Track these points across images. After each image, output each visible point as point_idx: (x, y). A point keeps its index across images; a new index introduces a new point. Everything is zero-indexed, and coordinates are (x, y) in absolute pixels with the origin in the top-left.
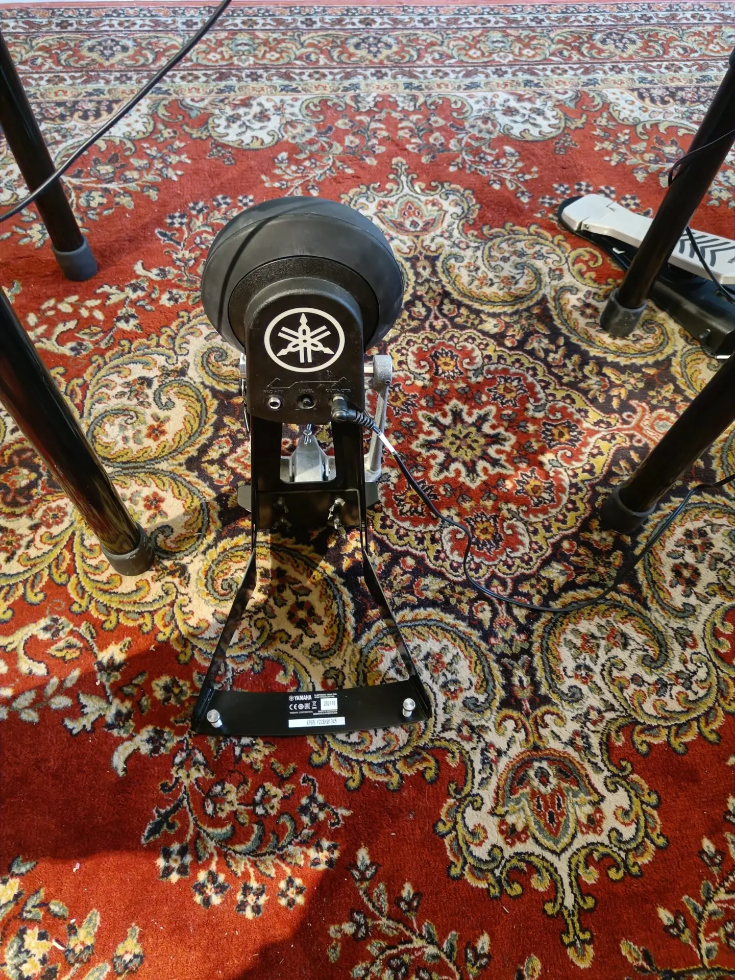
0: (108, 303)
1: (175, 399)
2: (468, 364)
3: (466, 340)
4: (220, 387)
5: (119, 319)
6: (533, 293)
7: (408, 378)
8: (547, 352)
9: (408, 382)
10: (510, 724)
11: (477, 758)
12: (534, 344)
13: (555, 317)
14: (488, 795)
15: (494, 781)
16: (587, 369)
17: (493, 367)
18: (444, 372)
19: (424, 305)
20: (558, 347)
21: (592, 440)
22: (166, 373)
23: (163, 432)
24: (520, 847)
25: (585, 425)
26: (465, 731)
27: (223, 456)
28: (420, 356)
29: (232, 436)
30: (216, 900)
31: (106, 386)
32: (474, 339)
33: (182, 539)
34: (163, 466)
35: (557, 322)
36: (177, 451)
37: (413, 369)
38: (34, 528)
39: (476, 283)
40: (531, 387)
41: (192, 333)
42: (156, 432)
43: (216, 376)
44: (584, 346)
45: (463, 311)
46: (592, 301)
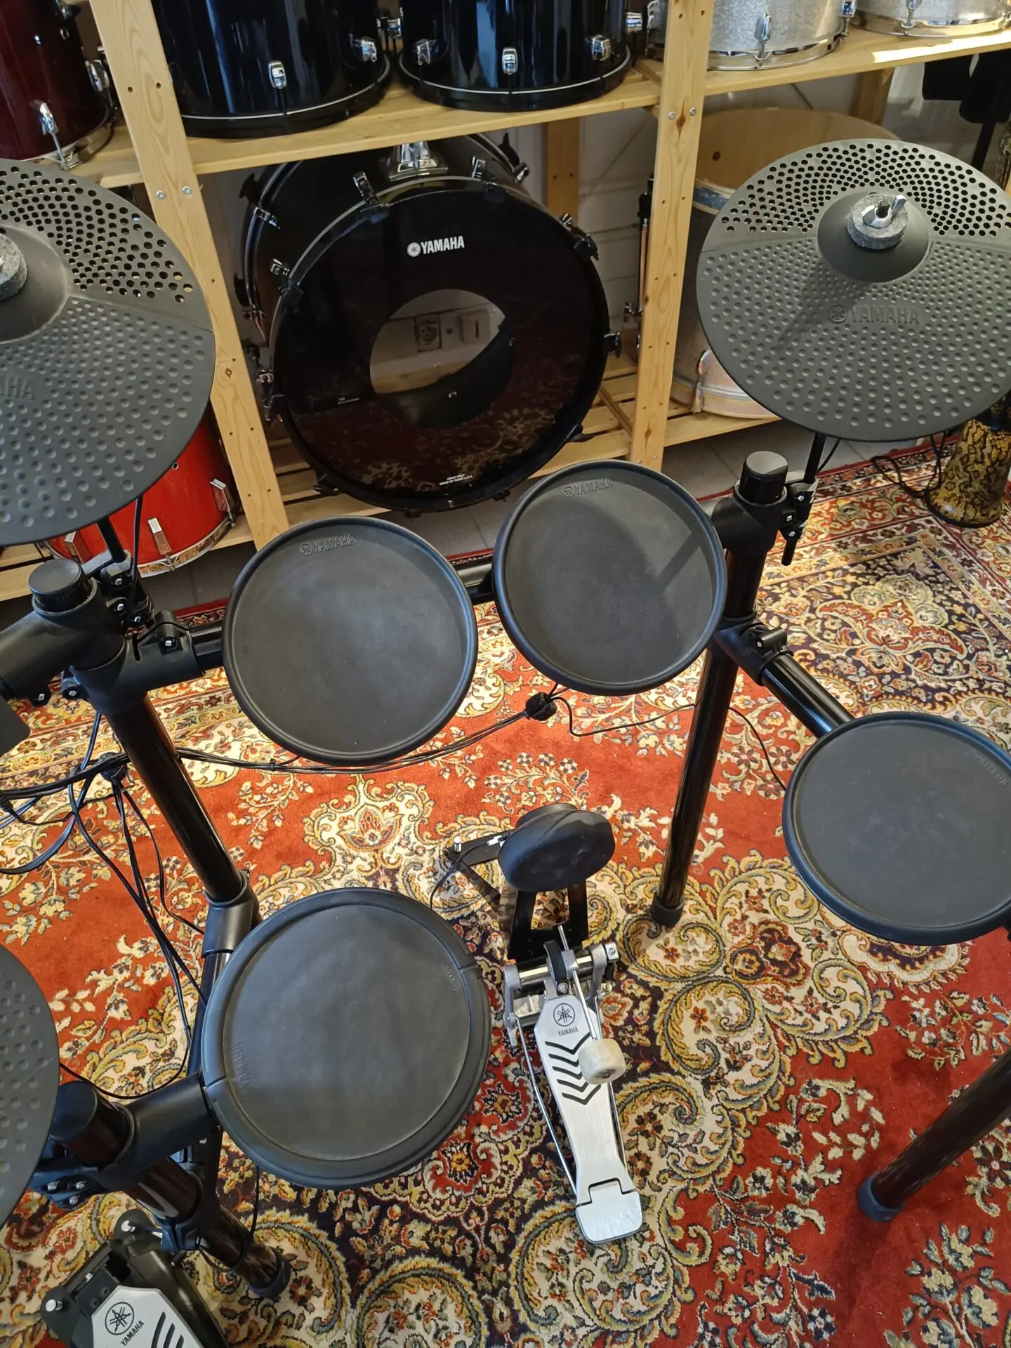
0: (819, 1158)
1: (700, 1054)
2: (437, 1167)
3: (442, 1203)
4: (666, 1076)
5: (797, 1137)
6: (367, 1309)
7: (496, 1132)
8: (355, 1209)
9: (495, 1127)
10: (392, 860)
11: (413, 839)
12: (368, 1215)
13: (343, 1269)
14: (405, 822)
15: (402, 829)
16: (312, 1196)
17: (413, 1170)
18: (461, 1149)
19: (493, 1247)
20: (343, 1218)
22: (720, 1079)
23: (693, 1017)
24: (387, 803)
26: (420, 851)
27: (636, 1006)
28: (487, 1166)
29: (637, 1027)
30: (542, 756)
31: (764, 1053)
32: (434, 1206)
33: (638, 931)
34: (679, 986)
35: (341, 1259)
36: (674, 1001)
37: (493, 1146)
38: (745, 917)
39: (436, 1307)
41: (720, 1136)
42: (699, 1016)
43: (676, 1089)
44: (313, 1227)
45: (448, 1249)
46: (297, 1310)
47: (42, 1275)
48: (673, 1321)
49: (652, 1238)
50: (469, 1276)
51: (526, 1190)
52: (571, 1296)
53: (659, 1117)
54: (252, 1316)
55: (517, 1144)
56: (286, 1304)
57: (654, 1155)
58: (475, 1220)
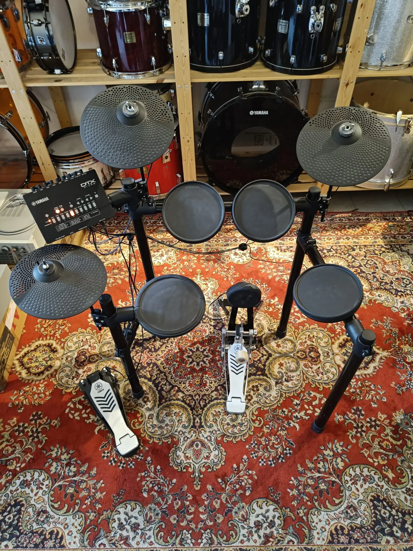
0: (304, 412)
1: (278, 375)
2: (191, 381)
3: (190, 390)
4: (265, 378)
5: (299, 404)
6: (162, 409)
7: (210, 377)
8: (165, 385)
11: (210, 294)
12: (168, 387)
13: (158, 398)
14: (209, 289)
15: (207, 291)
16: (155, 378)
17: (184, 380)
18: (199, 379)
19: (200, 405)
20: (161, 386)
21: (163, 355)
22: (281, 383)
23: (279, 364)
24: (205, 283)
25: (162, 360)
26: (211, 298)
27: (262, 357)
28: (205, 385)
29: (261, 362)
31: (298, 380)
32: (187, 390)
33: (270, 337)
34: (278, 355)
35: (158, 395)
36: (275, 359)
37: (208, 380)
38: (306, 342)
39: (180, 414)
40: (174, 373)
41: (276, 397)
42: (281, 365)
43: (267, 382)
44: (153, 386)
45: (188, 402)
46: (143, 404)
47: (81, 376)
48: (245, 438)
49: (246, 416)
50: (192, 409)
51: (214, 394)
52: (218, 423)
53: (259, 387)
54: (131, 401)
55: (215, 382)
56: (140, 401)
57: (254, 397)
58: (197, 397)
